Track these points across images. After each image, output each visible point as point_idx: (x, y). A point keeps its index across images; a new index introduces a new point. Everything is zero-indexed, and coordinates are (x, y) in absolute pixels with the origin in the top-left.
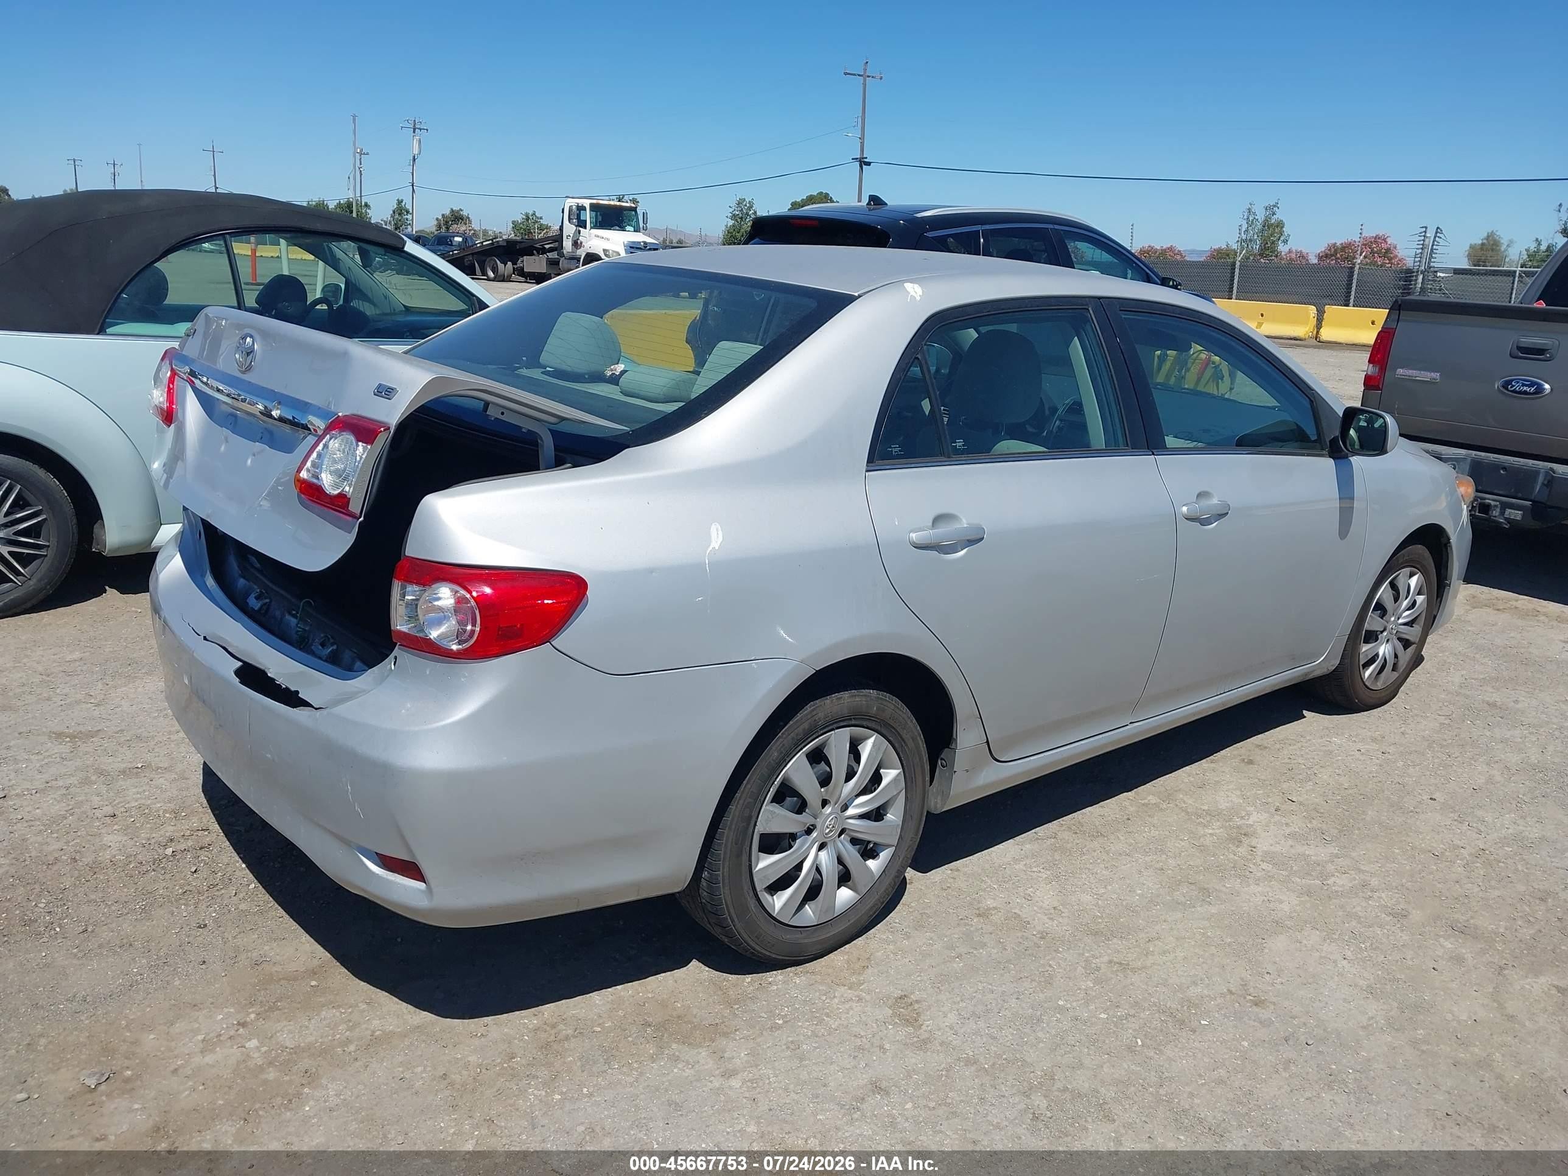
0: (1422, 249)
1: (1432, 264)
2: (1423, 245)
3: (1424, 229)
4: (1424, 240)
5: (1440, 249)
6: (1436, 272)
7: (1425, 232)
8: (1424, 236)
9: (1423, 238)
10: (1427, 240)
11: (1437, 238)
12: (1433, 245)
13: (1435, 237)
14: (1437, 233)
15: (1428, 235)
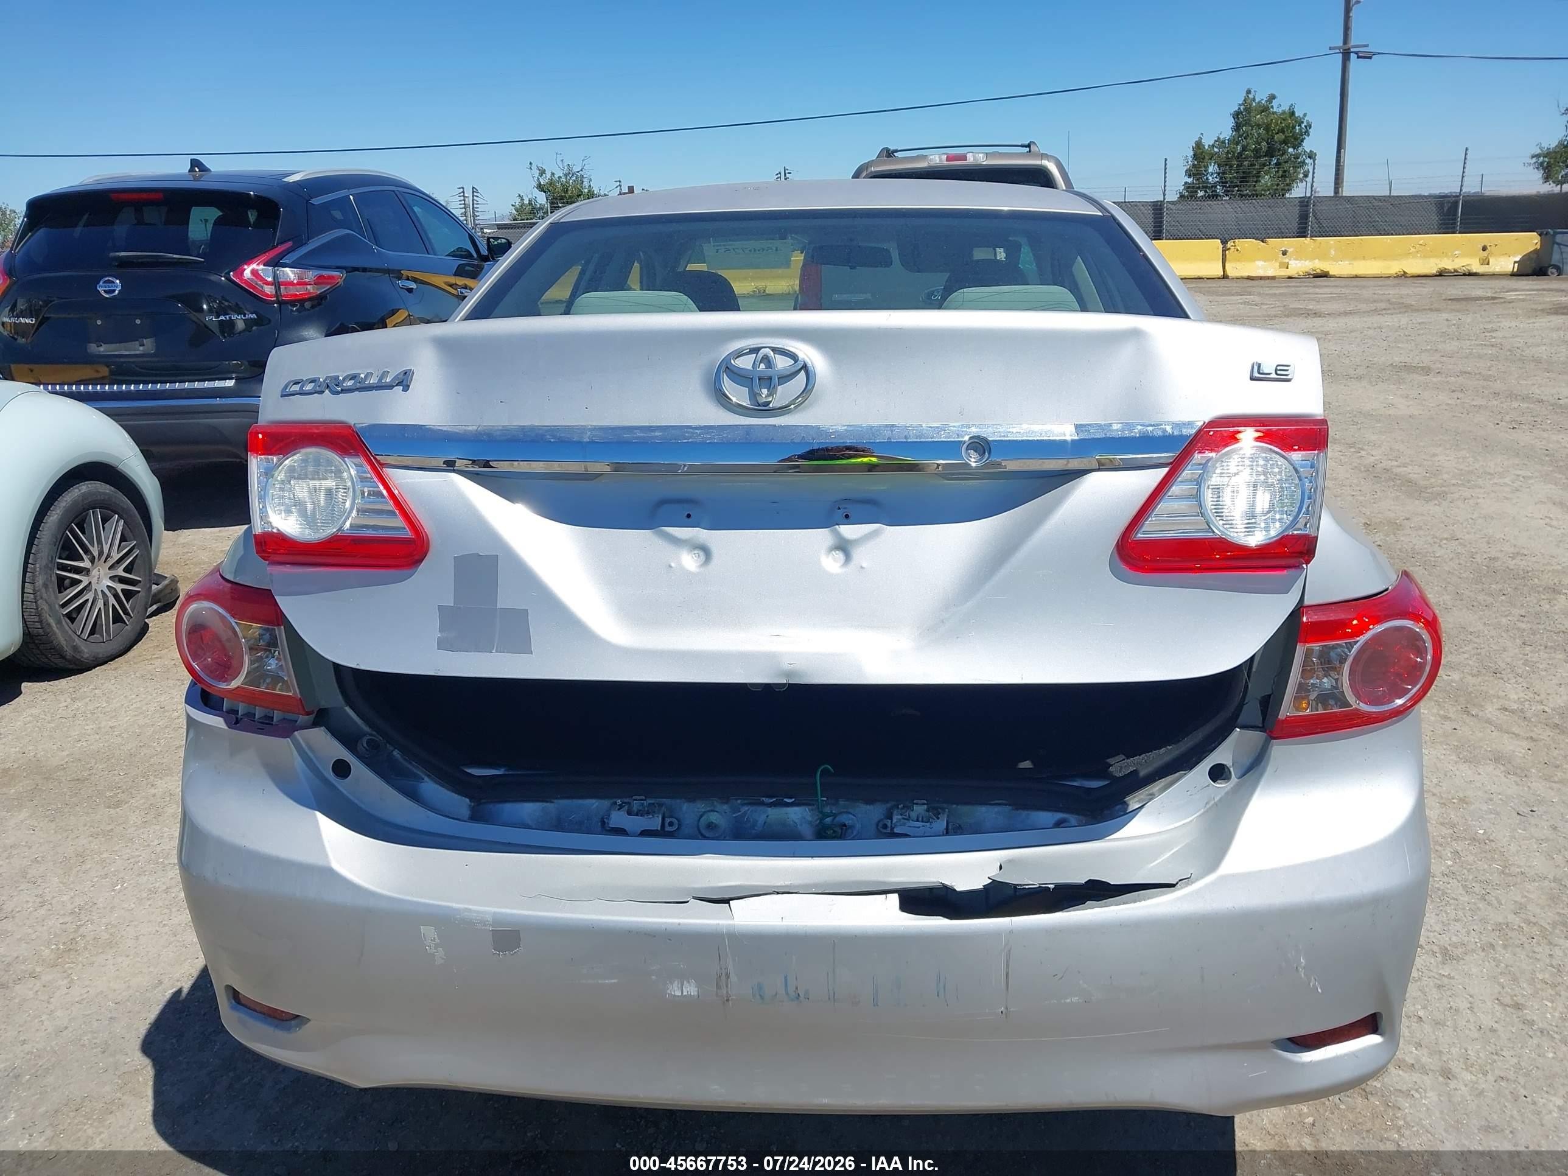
0: (465, 208)
1: (477, 222)
2: (464, 204)
3: (462, 190)
4: (464, 200)
5: (480, 208)
6: (482, 229)
7: (463, 192)
8: (464, 196)
9: (462, 198)
10: (467, 199)
11: (475, 198)
12: (473, 204)
13: (473, 196)
14: (473, 192)
15: (466, 195)
